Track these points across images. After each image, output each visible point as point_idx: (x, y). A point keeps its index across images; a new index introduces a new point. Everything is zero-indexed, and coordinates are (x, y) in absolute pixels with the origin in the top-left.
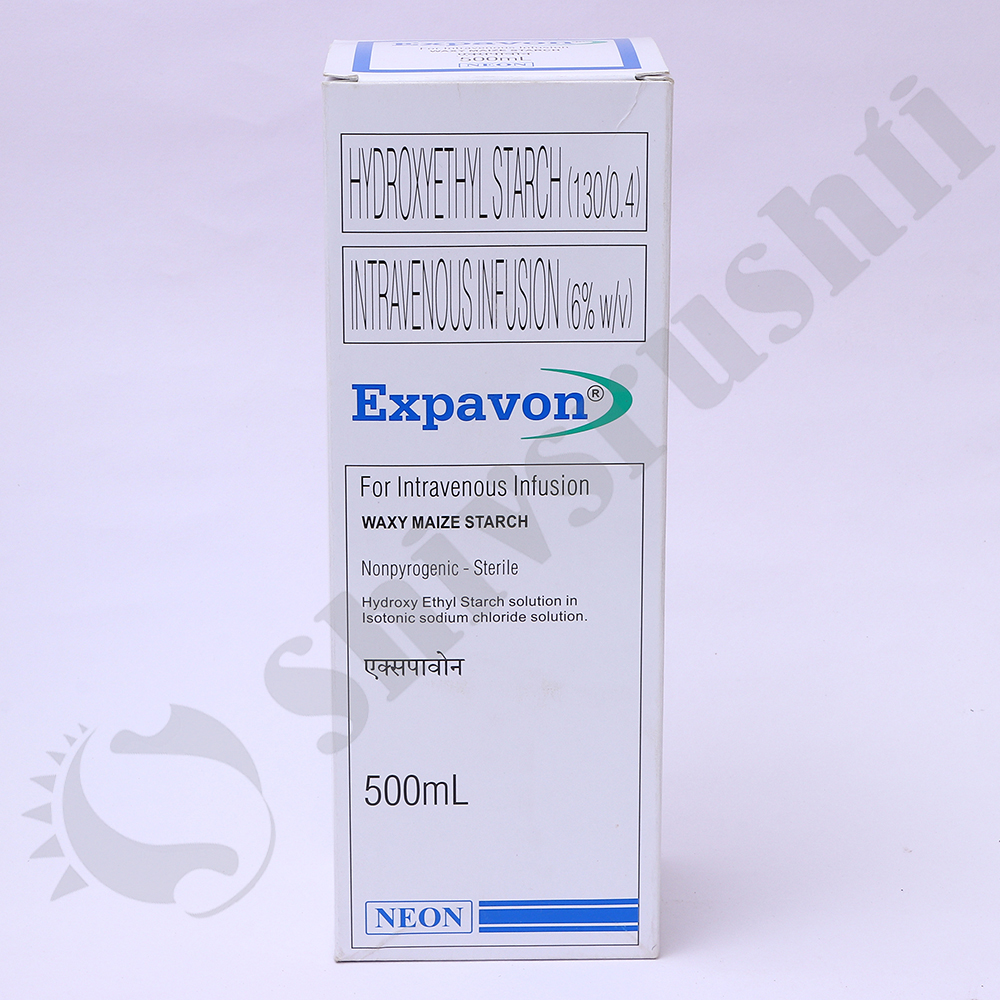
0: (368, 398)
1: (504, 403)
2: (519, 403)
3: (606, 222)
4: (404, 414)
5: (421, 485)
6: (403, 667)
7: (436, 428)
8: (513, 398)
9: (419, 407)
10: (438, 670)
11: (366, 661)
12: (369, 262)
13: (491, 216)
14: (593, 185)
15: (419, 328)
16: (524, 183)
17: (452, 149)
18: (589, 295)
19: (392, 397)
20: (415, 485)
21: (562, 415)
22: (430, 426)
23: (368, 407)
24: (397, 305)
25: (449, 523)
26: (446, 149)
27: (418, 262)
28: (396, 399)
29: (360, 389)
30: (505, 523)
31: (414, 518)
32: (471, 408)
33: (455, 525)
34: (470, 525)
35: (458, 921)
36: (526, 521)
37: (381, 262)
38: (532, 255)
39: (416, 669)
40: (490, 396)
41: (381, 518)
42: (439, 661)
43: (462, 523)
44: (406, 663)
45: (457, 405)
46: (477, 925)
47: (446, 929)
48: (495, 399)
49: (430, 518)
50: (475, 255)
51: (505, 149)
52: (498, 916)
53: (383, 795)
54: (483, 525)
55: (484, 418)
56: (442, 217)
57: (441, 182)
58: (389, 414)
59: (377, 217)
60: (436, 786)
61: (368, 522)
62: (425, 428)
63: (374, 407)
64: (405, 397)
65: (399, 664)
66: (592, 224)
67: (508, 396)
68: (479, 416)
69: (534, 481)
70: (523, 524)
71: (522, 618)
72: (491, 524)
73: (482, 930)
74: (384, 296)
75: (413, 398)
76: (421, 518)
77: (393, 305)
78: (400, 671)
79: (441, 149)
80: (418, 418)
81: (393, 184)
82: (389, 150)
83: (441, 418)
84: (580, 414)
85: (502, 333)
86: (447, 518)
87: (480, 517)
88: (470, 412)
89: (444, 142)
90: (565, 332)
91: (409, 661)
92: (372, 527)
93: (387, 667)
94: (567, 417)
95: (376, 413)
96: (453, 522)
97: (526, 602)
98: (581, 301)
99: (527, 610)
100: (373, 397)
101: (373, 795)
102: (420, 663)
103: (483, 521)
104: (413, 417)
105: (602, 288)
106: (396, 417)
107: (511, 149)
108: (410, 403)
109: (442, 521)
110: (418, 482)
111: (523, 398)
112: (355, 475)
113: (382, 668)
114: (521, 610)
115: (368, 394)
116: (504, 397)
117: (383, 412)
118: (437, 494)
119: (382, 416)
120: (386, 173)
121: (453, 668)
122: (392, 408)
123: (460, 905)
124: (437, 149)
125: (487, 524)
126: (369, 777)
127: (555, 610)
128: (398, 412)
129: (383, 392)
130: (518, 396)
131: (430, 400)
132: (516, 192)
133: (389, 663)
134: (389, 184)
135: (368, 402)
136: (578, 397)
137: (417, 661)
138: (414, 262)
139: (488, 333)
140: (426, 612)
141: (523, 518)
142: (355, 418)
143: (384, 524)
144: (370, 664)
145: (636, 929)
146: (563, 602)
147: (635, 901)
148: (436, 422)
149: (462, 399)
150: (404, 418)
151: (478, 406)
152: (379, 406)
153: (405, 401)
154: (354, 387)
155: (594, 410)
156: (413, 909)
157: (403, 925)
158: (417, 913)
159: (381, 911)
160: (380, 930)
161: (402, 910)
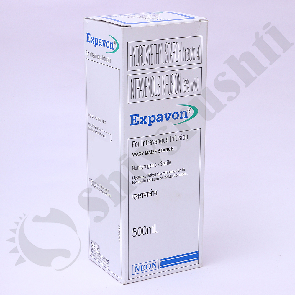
0: (134, 118)
1: (168, 116)
2: (171, 115)
3: (192, 62)
6: (142, 195)
7: (151, 125)
8: (170, 114)
9: (147, 120)
10: (151, 195)
11: (133, 195)
12: (135, 79)
13: (165, 63)
14: (189, 52)
15: (147, 97)
16: (173, 53)
17: (155, 44)
18: (188, 83)
19: (140, 118)
20: (146, 142)
21: (182, 117)
22: (150, 125)
23: (134, 121)
25: (154, 152)
26: (154, 45)
27: (147, 78)
28: (141, 118)
29: (132, 116)
30: (168, 150)
31: (146, 152)
32: (159, 118)
33: (156, 152)
34: (159, 152)
35: (155, 266)
36: (173, 149)
37: (138, 79)
38: (174, 73)
39: (146, 195)
40: (164, 114)
41: (137, 153)
42: (151, 192)
44: (143, 194)
45: (156, 118)
46: (160, 266)
47: (152, 269)
48: (165, 115)
49: (150, 151)
50: (161, 74)
51: (168, 43)
52: (166, 263)
53: (137, 233)
54: (162, 151)
55: (163, 121)
56: (153, 64)
57: (153, 54)
58: (139, 122)
59: (137, 66)
60: (150, 228)
61: (134, 155)
62: (148, 125)
63: (136, 121)
64: (144, 117)
65: (141, 195)
66: (189, 62)
68: (162, 120)
69: (175, 137)
70: (172, 149)
71: (172, 176)
72: (165, 151)
73: (161, 267)
74: (138, 88)
75: (145, 117)
76: (147, 151)
77: (141, 91)
78: (141, 197)
79: (153, 45)
80: (147, 123)
81: (141, 56)
82: (140, 46)
83: (153, 122)
84: (186, 117)
85: (167, 96)
86: (154, 150)
87: (162, 149)
88: (159, 119)
89: (153, 43)
90: (183, 94)
91: (144, 193)
92: (135, 156)
93: (138, 196)
95: (136, 122)
96: (155, 151)
97: (173, 172)
98: (186, 85)
99: (173, 174)
100: (136, 118)
101: (134, 234)
102: (147, 193)
103: (163, 150)
104: (146, 123)
105: (191, 81)
106: (141, 123)
107: (170, 43)
108: (145, 119)
109: (153, 151)
110: (147, 141)
111: (172, 114)
112: (131, 141)
113: (137, 196)
114: (171, 174)
115: (134, 117)
116: (168, 114)
117: (138, 122)
118: (151, 144)
119: (138, 124)
120: (139, 53)
121: (155, 193)
122: (140, 120)
123: (156, 261)
124: (152, 45)
125: (163, 151)
126: (134, 229)
127: (179, 173)
128: (142, 121)
129: (138, 117)
131: (150, 117)
132: (171, 55)
133: (139, 195)
134: (140, 56)
135: (134, 120)
136: (185, 112)
137: (146, 193)
138: (146, 78)
139: (164, 96)
140: (148, 178)
141: (172, 148)
142: (131, 125)
143: (138, 155)
144: (134, 196)
145: (198, 259)
146: (182, 170)
147: (198, 252)
148: (151, 123)
149: (158, 116)
150: (143, 123)
151: (162, 118)
152: (137, 121)
153: (144, 118)
154: (131, 116)
155: (189, 115)
156: (144, 265)
157: (142, 270)
158: (145, 266)
159: (136, 267)
160: (136, 273)
161: (142, 266)
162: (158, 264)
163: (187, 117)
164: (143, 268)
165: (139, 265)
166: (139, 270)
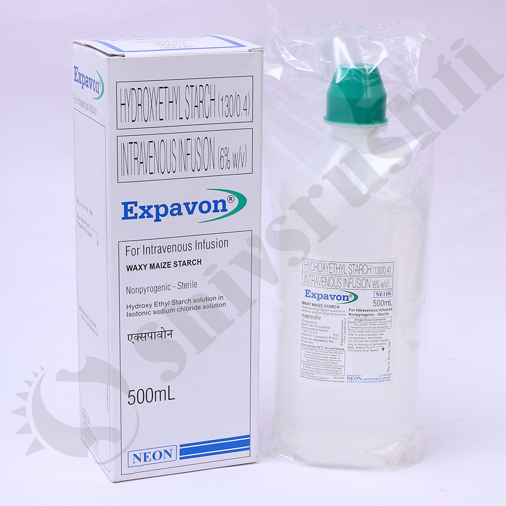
0: (129, 208)
1: (191, 206)
2: (197, 206)
3: (235, 118)
4: (146, 215)
5: (153, 248)
6: (145, 337)
7: (160, 220)
8: (195, 204)
9: (153, 211)
10: (162, 336)
11: (128, 335)
12: (130, 143)
13: (184, 118)
14: (229, 101)
15: (152, 173)
16: (199, 102)
17: (167, 87)
18: (228, 153)
19: (140, 207)
20: (151, 248)
21: (216, 210)
22: (158, 220)
23: (129, 213)
24: (142, 163)
25: (166, 266)
26: (165, 88)
27: (152, 142)
28: (142, 208)
29: (125, 204)
30: (191, 263)
31: (151, 264)
32: (176, 210)
33: (169, 266)
34: (176, 265)
35: (170, 456)
36: (200, 262)
37: (135, 143)
38: (202, 136)
39: (151, 337)
40: (184, 204)
41: (135, 266)
42: (162, 332)
43: (172, 264)
44: (147, 334)
45: (170, 209)
46: (179, 456)
47: (165, 460)
48: (187, 205)
49: (158, 264)
50: (177, 137)
51: (191, 86)
52: (188, 451)
53: (136, 399)
54: (181, 265)
55: (182, 214)
56: (162, 120)
57: (162, 103)
58: (139, 215)
59: (133, 121)
60: (160, 392)
61: (129, 268)
62: (155, 221)
63: (132, 213)
64: (146, 207)
65: (144, 335)
66: (229, 119)
67: (192, 203)
68: (180, 213)
69: (204, 242)
70: (199, 263)
71: (199, 308)
72: (185, 264)
73: (181, 459)
74: (136, 159)
75: (150, 207)
76: (154, 264)
78: (144, 339)
79: (162, 88)
80: (152, 216)
81: (140, 105)
82: (139, 89)
83: (163, 216)
84: (224, 210)
85: (190, 173)
86: (166, 263)
87: (180, 262)
88: (175, 212)
89: (163, 84)
90: (217, 171)
91: (148, 333)
92: (131, 270)
93: (138, 337)
94: (218, 211)
95: (133, 215)
96: (168, 265)
97: (201, 300)
98: (224, 156)
99: (201, 304)
100: (132, 208)
101: (131, 400)
102: (153, 334)
103: (182, 263)
104: (150, 216)
105: (233, 149)
106: (142, 217)
107: (193, 86)
108: (148, 210)
109: (163, 265)
110: (152, 247)
111: (199, 203)
112: (123, 246)
113: (136, 338)
114: (198, 304)
115: (129, 206)
116: (191, 203)
117: (136, 214)
118: (161, 252)
119: (135, 217)
120: (137, 100)
121: (168, 335)
122: (140, 212)
123: (171, 448)
124: (160, 88)
125: (183, 264)
126: (130, 391)
127: (213, 303)
128: (143, 214)
129: (136, 205)
130: (197, 203)
131: (157, 207)
132: (196, 106)
133: (139, 335)
134: (139, 105)
135: (129, 210)
136: (223, 201)
138: (150, 142)
139: (183, 174)
140: (156, 309)
141: (199, 261)
142: (123, 219)
143: (136, 269)
144: (130, 336)
145: (249, 449)
146: (217, 298)
147: (249, 436)
148: (160, 218)
149: (172, 206)
150: (146, 217)
151: (179, 208)
152: (134, 212)
153: (146, 209)
154: (123, 203)
155: (230, 207)
156: (150, 453)
157: (145, 461)
158: (152, 454)
159: (135, 455)
160: (134, 465)
161: (145, 454)
162: (176, 453)
163: (226, 210)
164: (148, 457)
165: (140, 452)
166: (140, 460)
